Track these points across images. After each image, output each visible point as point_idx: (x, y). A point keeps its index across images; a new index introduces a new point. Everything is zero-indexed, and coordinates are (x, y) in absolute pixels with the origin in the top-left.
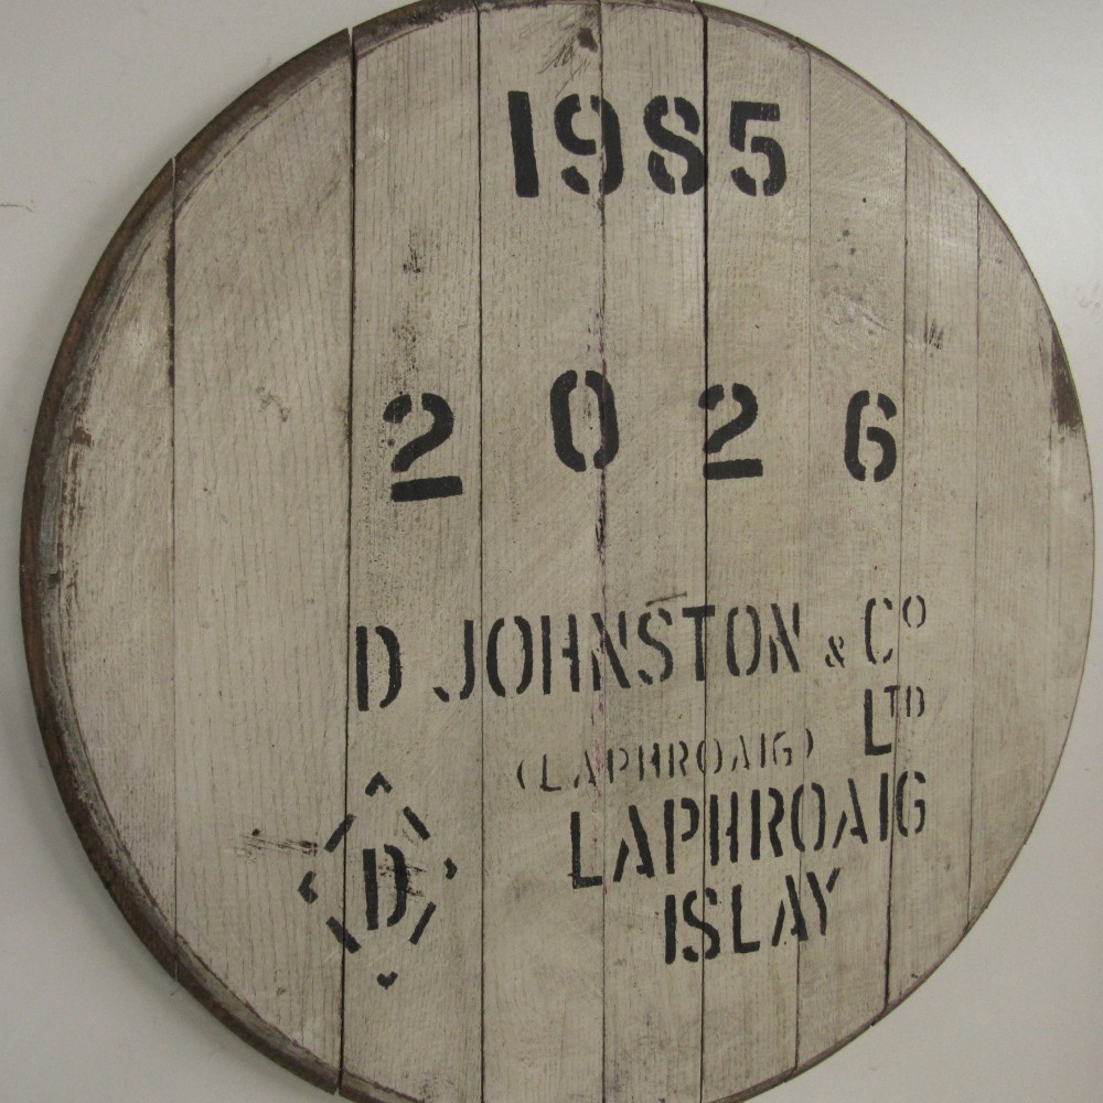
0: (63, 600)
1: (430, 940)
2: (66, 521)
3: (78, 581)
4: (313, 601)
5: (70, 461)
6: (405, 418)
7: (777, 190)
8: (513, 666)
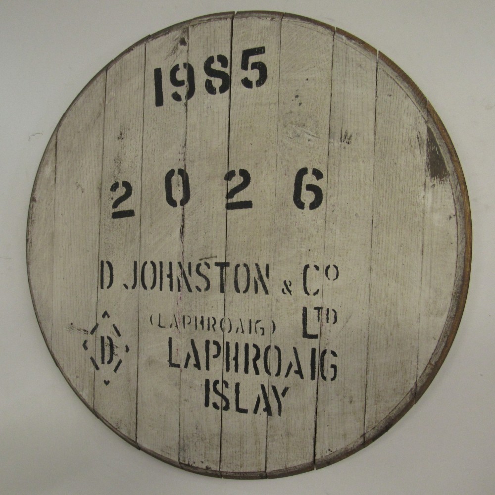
1: (120, 373)
4: (89, 251)
6: (117, 190)
7: (263, 83)
8: (150, 279)
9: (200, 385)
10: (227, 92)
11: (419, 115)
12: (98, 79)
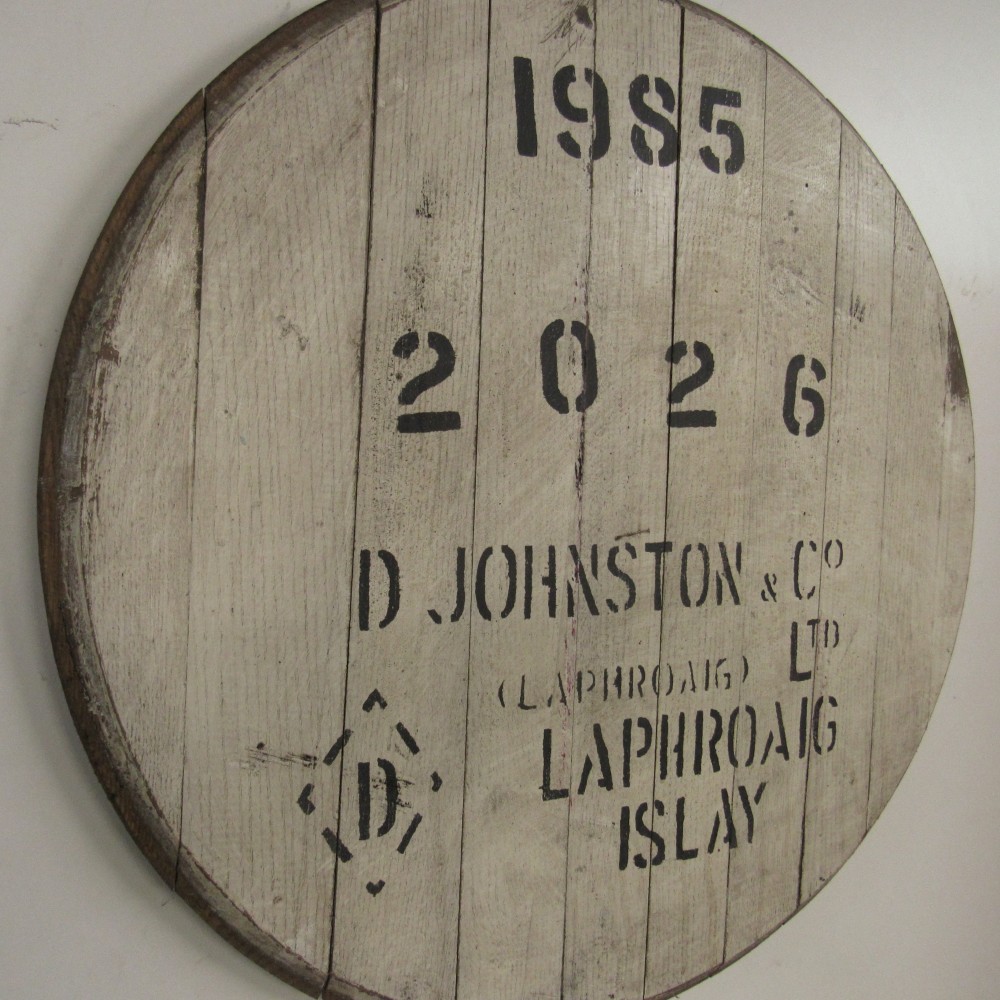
0: (85, 513)
1: (415, 849)
2: (91, 435)
3: (100, 495)
4: (322, 524)
5: (97, 377)
6: (413, 355)
7: (737, 170)
8: (498, 592)
10: (672, 168)
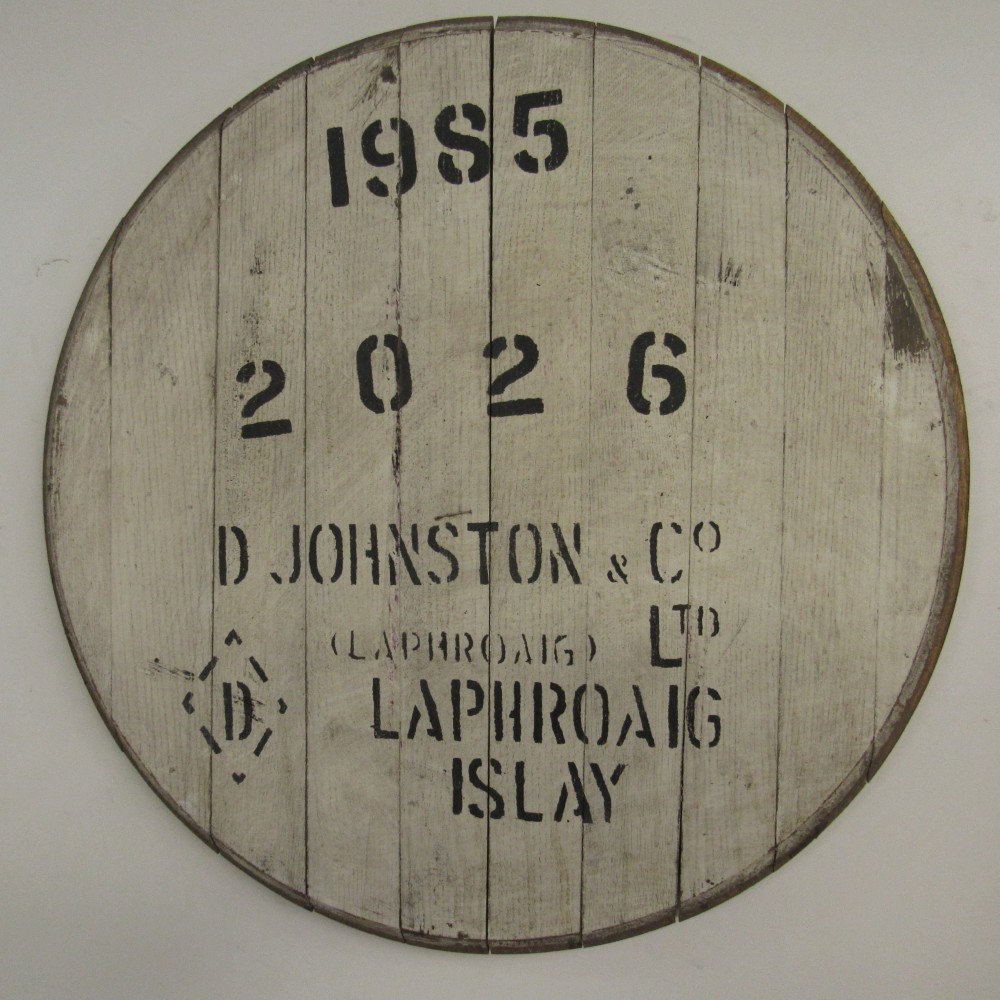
1: (268, 755)
2: (54, 453)
3: (60, 490)
4: (192, 507)
5: (56, 416)
6: (251, 379)
7: (559, 164)
8: (328, 561)
9: (441, 772)
10: (484, 181)
11: (870, 230)
12: (202, 147)
